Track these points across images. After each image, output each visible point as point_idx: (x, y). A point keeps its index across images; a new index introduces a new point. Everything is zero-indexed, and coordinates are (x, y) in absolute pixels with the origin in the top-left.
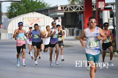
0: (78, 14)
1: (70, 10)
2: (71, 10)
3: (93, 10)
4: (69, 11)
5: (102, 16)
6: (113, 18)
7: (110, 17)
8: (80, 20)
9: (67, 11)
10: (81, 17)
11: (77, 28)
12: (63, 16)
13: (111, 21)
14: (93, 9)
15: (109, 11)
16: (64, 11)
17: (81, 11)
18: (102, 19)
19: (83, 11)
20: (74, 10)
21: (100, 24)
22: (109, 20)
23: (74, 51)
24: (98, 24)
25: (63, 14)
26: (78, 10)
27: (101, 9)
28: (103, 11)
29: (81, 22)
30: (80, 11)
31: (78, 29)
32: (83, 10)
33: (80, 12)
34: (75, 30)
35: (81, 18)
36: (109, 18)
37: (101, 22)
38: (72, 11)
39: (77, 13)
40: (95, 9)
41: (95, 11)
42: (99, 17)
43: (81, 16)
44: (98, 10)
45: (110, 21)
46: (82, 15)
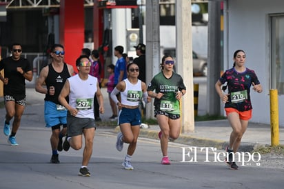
0: (44, 15)
1: (23, 5)
2: (28, 4)
3: (85, 5)
4: (21, 6)
5: (110, 23)
6: (138, 29)
7: (133, 27)
8: (50, 31)
9: (16, 7)
10: (54, 25)
11: (42, 54)
12: (5, 20)
13: (135, 37)
14: (86, 3)
15: (129, 10)
16: (7, 7)
17: (54, 6)
18: (111, 31)
19: (58, 8)
20: (35, 6)
21: (104, 45)
22: (128, 33)
23: (30, 117)
24: (100, 44)
25: (4, 13)
26: (47, 4)
27: (108, 3)
28: (113, 10)
29: (52, 36)
30: (50, 8)
31: (45, 58)
32: (58, 6)
33: (52, 11)
34: (35, 61)
35: (53, 27)
36: (130, 29)
37: (108, 40)
38: (30, 7)
39: (43, 12)
40: (92, 4)
41: (91, 8)
42: (101, 25)
43: (53, 23)
44: (100, 6)
45: (131, 36)
46: (56, 17)
